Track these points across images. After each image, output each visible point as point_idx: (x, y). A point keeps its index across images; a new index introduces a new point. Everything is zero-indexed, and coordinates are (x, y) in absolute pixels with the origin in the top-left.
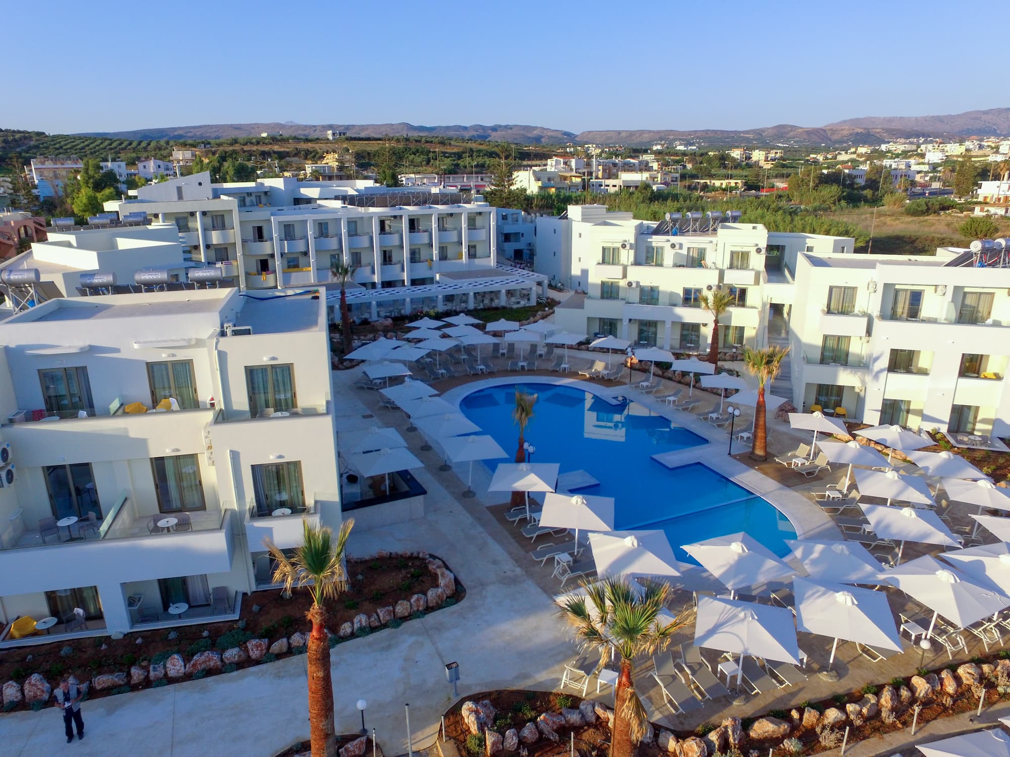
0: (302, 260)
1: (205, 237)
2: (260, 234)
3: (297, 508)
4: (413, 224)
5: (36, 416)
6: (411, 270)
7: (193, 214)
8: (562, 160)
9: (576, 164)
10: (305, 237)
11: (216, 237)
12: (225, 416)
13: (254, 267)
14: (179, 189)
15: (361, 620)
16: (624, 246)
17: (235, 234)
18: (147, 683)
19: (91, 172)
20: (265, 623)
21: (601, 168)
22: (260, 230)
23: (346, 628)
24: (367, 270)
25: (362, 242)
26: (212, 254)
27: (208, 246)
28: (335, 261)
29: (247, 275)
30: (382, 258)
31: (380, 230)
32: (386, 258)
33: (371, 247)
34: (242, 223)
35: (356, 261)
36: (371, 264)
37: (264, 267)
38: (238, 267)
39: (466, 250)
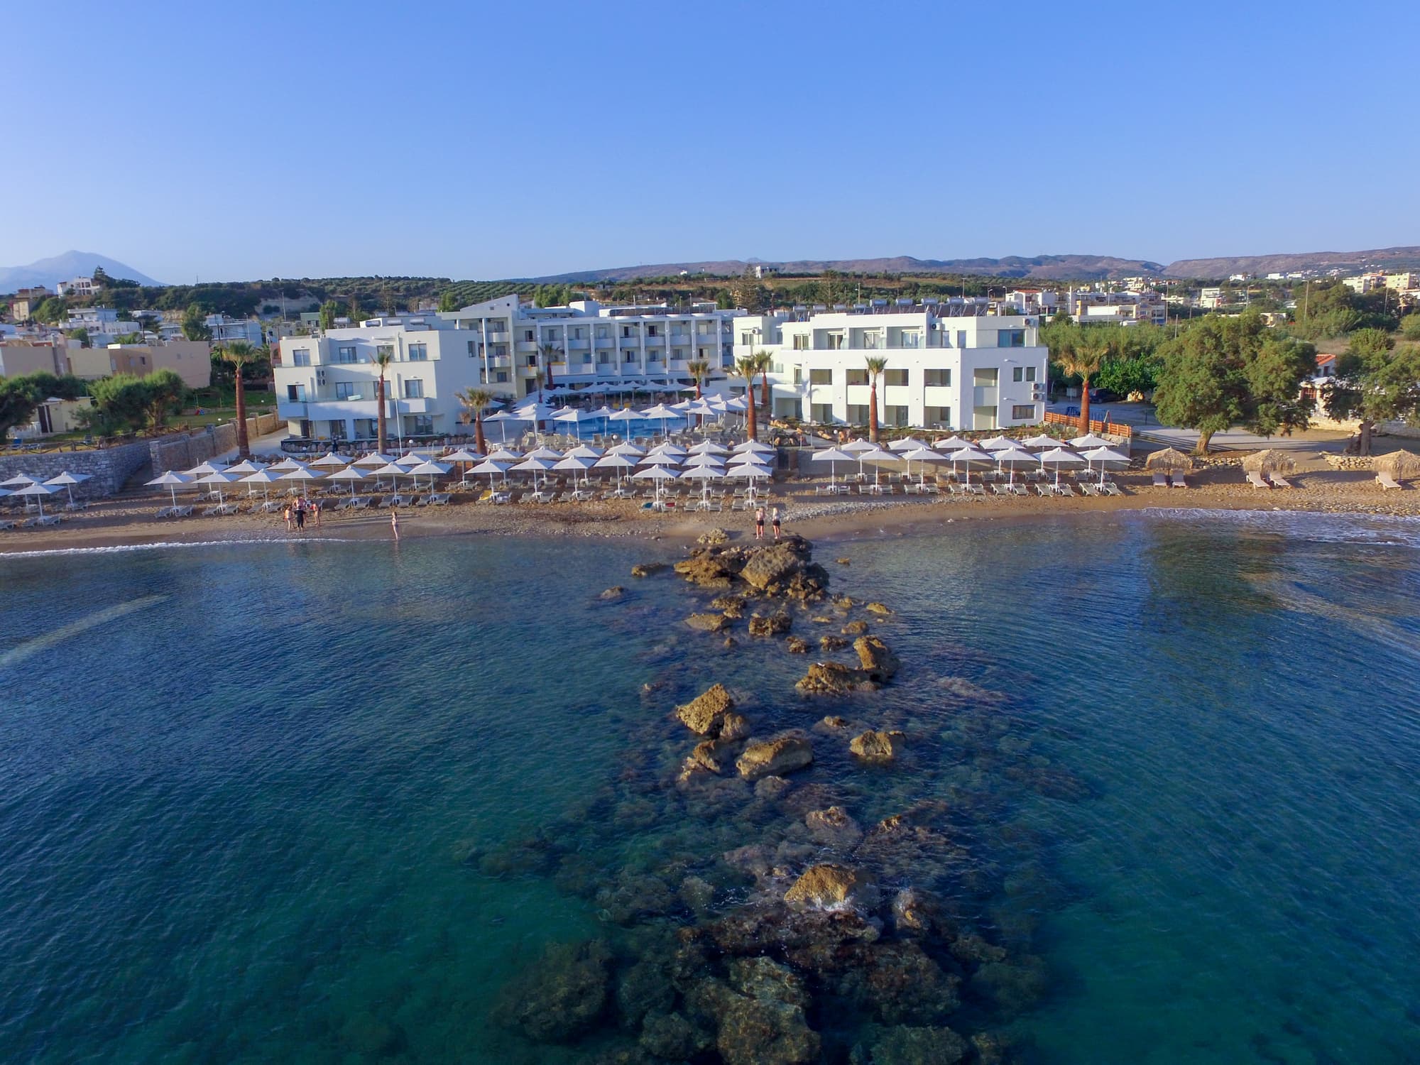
0: (560, 356)
1: (488, 338)
2: (530, 336)
3: (419, 397)
4: (652, 331)
5: (338, 361)
6: (647, 367)
7: (480, 320)
8: (1024, 294)
10: (562, 339)
11: (495, 337)
13: (524, 360)
17: (509, 336)
21: (1079, 303)
22: (531, 333)
24: (611, 366)
25: (608, 343)
26: (494, 350)
27: (490, 345)
28: (587, 359)
29: (518, 367)
30: (625, 357)
31: (623, 335)
32: (630, 357)
33: (614, 348)
34: (516, 328)
35: (604, 359)
36: (615, 361)
37: (532, 360)
38: (511, 360)
39: (694, 352)
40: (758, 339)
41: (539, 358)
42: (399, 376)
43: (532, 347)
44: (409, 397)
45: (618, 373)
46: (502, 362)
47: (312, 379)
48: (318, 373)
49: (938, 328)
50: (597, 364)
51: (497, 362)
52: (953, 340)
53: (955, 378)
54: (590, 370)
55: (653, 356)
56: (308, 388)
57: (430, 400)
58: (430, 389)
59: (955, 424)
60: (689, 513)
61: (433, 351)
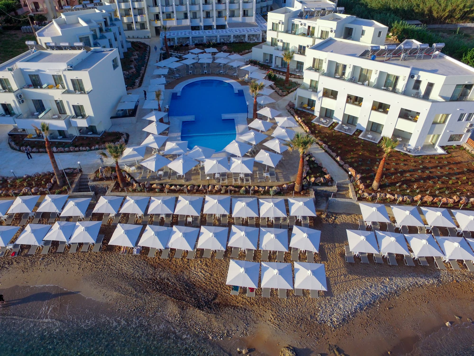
0: (172, 14)
1: (133, 5)
2: (156, 3)
3: (83, 116)
5: (29, 86)
6: (217, 21)
10: (172, 5)
11: (137, 5)
12: (68, 92)
15: (97, 146)
16: (279, 23)
17: (144, 4)
20: (77, 144)
22: (155, 1)
23: (93, 148)
24: (198, 20)
25: (196, 8)
26: (137, 11)
27: (134, 9)
28: (186, 17)
29: (150, 21)
30: (205, 15)
31: (204, 3)
32: (208, 15)
33: (200, 10)
35: (195, 16)
36: (200, 18)
37: (157, 17)
38: (146, 18)
39: (241, 13)
40: (281, 28)
41: (161, 16)
42: (68, 103)
43: (157, 10)
44: (77, 115)
45: (202, 24)
46: (141, 19)
47: (14, 101)
48: (17, 97)
49: (415, 78)
50: (191, 19)
51: (139, 18)
52: (423, 88)
53: (422, 119)
54: (187, 22)
55: (220, 14)
56: (13, 105)
57: (89, 119)
58: (89, 111)
59: (413, 143)
60: (266, 300)
61: (88, 86)
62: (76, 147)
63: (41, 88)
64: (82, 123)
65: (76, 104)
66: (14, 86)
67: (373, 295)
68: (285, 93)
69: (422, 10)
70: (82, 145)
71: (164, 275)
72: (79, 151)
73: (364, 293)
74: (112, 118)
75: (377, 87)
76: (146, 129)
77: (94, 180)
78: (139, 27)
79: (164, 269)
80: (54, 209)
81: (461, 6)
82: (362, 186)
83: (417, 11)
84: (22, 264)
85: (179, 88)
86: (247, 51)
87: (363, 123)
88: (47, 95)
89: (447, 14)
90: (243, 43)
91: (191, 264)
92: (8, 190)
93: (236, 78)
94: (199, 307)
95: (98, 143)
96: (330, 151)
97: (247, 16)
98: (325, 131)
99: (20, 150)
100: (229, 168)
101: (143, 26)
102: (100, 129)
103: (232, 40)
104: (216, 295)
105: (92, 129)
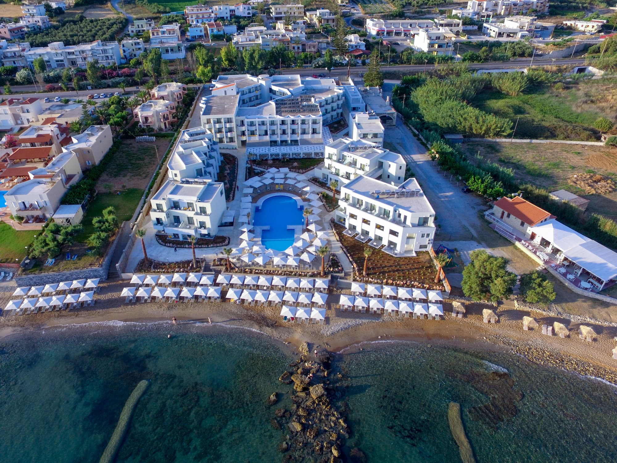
0: (254, 132)
1: (225, 125)
2: (242, 123)
3: (205, 228)
4: (293, 122)
5: (173, 208)
6: (291, 137)
9: (487, 5)
10: (256, 126)
11: (228, 125)
12: (197, 213)
13: (240, 134)
14: (225, 92)
15: (212, 245)
16: (333, 155)
17: (233, 125)
18: (183, 248)
19: (204, 57)
20: (200, 243)
21: (504, 7)
22: (243, 121)
23: (209, 246)
24: (276, 136)
25: (275, 127)
26: (228, 130)
27: (226, 128)
28: (266, 134)
29: (238, 136)
30: (282, 132)
31: (281, 124)
32: (284, 132)
33: (278, 129)
34: (236, 120)
35: (273, 133)
36: (277, 134)
37: (243, 133)
38: (234, 134)
39: (311, 131)
40: (335, 158)
41: (246, 133)
42: (196, 219)
43: (243, 128)
44: (201, 227)
45: (279, 139)
46: (231, 135)
47: (164, 217)
48: (166, 214)
49: (398, 212)
50: (270, 135)
51: (229, 134)
52: (402, 218)
53: (400, 236)
54: (267, 138)
55: (293, 132)
56: (163, 219)
57: (209, 229)
58: (208, 225)
59: (398, 249)
60: (298, 324)
61: (209, 211)
62: (199, 245)
63: (180, 209)
64: (204, 232)
65: (201, 221)
66: (165, 209)
67: (349, 325)
68: (331, 210)
69: (464, 127)
70: (203, 244)
71: (252, 313)
72: (201, 247)
73: (345, 324)
74: (219, 226)
75: (378, 216)
76: (241, 237)
77: (214, 266)
78: (228, 140)
79: (252, 311)
80: (196, 280)
81: (493, 127)
82: (357, 274)
83: (459, 128)
84: (181, 307)
85: (260, 203)
86: (312, 167)
87: (372, 235)
88: (184, 214)
89: (483, 132)
90: (310, 158)
91: (265, 309)
92: (168, 270)
93: (300, 195)
94: (268, 326)
95: (212, 243)
96: (347, 253)
97: (316, 133)
98: (349, 239)
99: (165, 246)
100: (286, 262)
101: (231, 140)
102: (213, 234)
103: (302, 156)
104: (276, 322)
105: (209, 235)
